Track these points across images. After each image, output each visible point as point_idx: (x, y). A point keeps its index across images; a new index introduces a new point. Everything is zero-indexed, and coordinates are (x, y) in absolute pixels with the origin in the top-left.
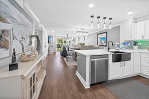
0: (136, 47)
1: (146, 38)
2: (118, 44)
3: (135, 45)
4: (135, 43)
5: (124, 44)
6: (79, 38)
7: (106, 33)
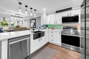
0: (47, 28)
1: (51, 24)
2: (39, 26)
3: (47, 27)
4: (47, 26)
5: (42, 26)
6: (18, 22)
7: (35, 19)
